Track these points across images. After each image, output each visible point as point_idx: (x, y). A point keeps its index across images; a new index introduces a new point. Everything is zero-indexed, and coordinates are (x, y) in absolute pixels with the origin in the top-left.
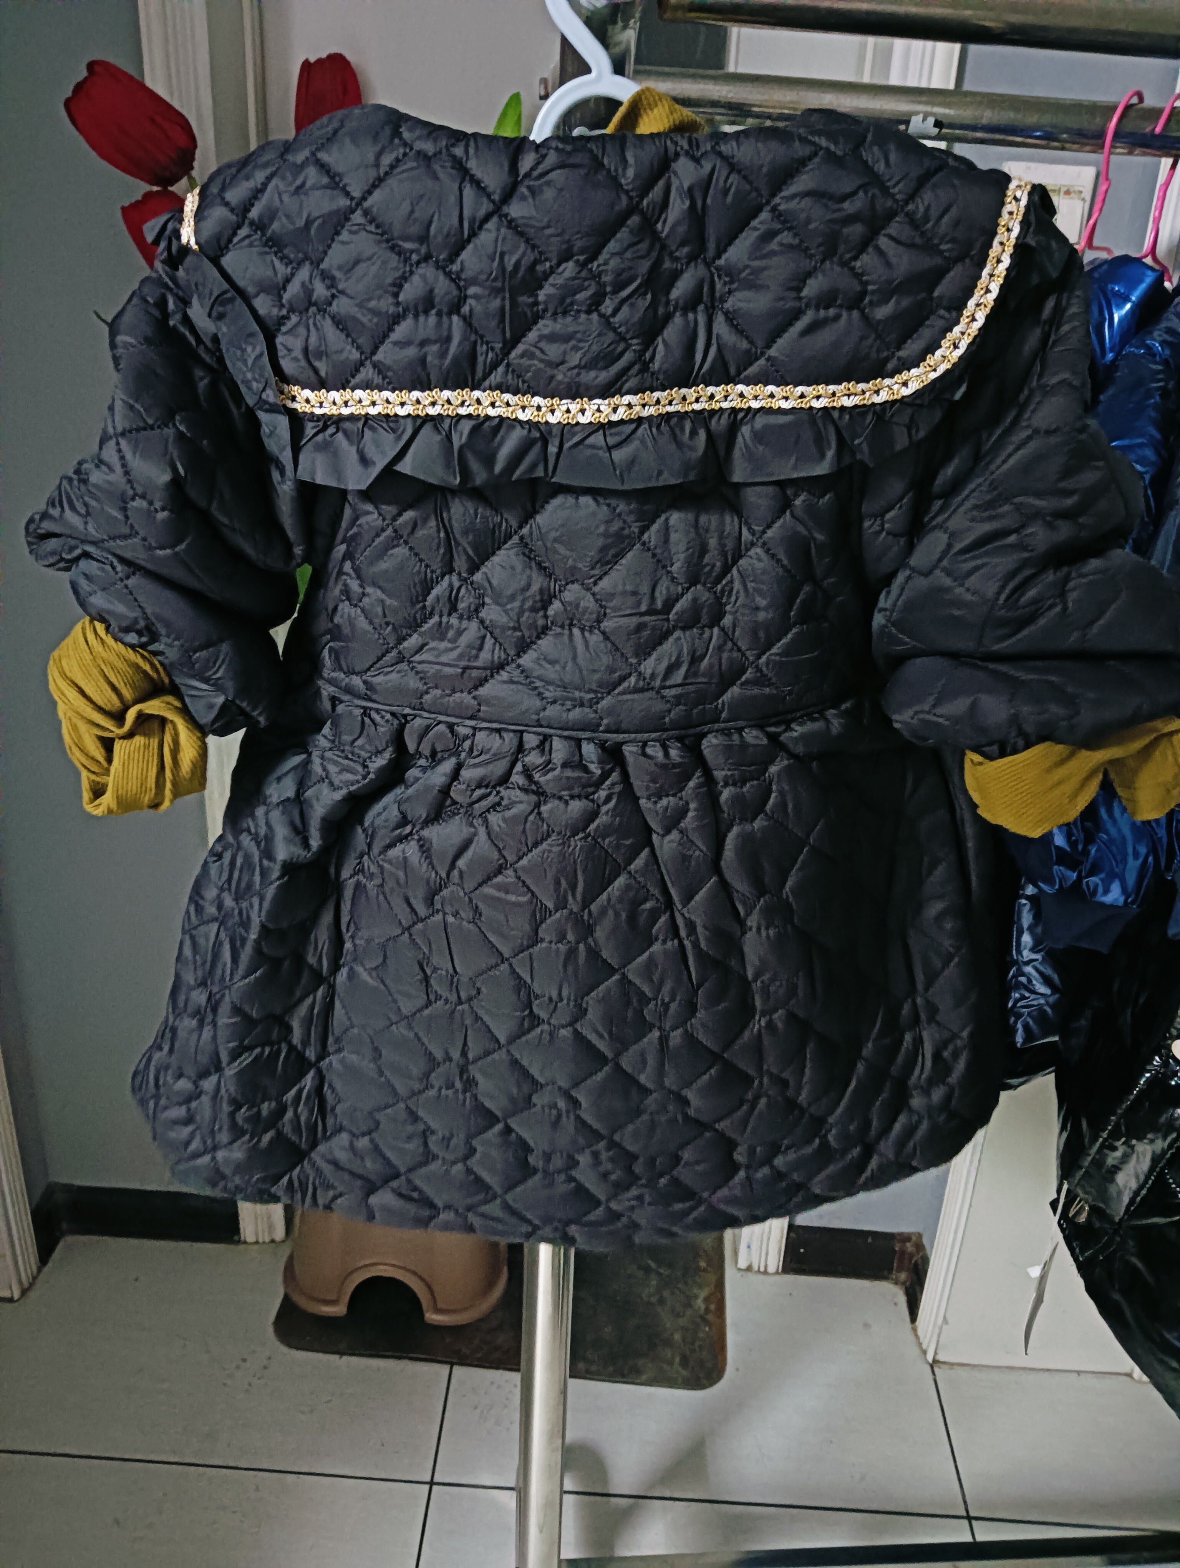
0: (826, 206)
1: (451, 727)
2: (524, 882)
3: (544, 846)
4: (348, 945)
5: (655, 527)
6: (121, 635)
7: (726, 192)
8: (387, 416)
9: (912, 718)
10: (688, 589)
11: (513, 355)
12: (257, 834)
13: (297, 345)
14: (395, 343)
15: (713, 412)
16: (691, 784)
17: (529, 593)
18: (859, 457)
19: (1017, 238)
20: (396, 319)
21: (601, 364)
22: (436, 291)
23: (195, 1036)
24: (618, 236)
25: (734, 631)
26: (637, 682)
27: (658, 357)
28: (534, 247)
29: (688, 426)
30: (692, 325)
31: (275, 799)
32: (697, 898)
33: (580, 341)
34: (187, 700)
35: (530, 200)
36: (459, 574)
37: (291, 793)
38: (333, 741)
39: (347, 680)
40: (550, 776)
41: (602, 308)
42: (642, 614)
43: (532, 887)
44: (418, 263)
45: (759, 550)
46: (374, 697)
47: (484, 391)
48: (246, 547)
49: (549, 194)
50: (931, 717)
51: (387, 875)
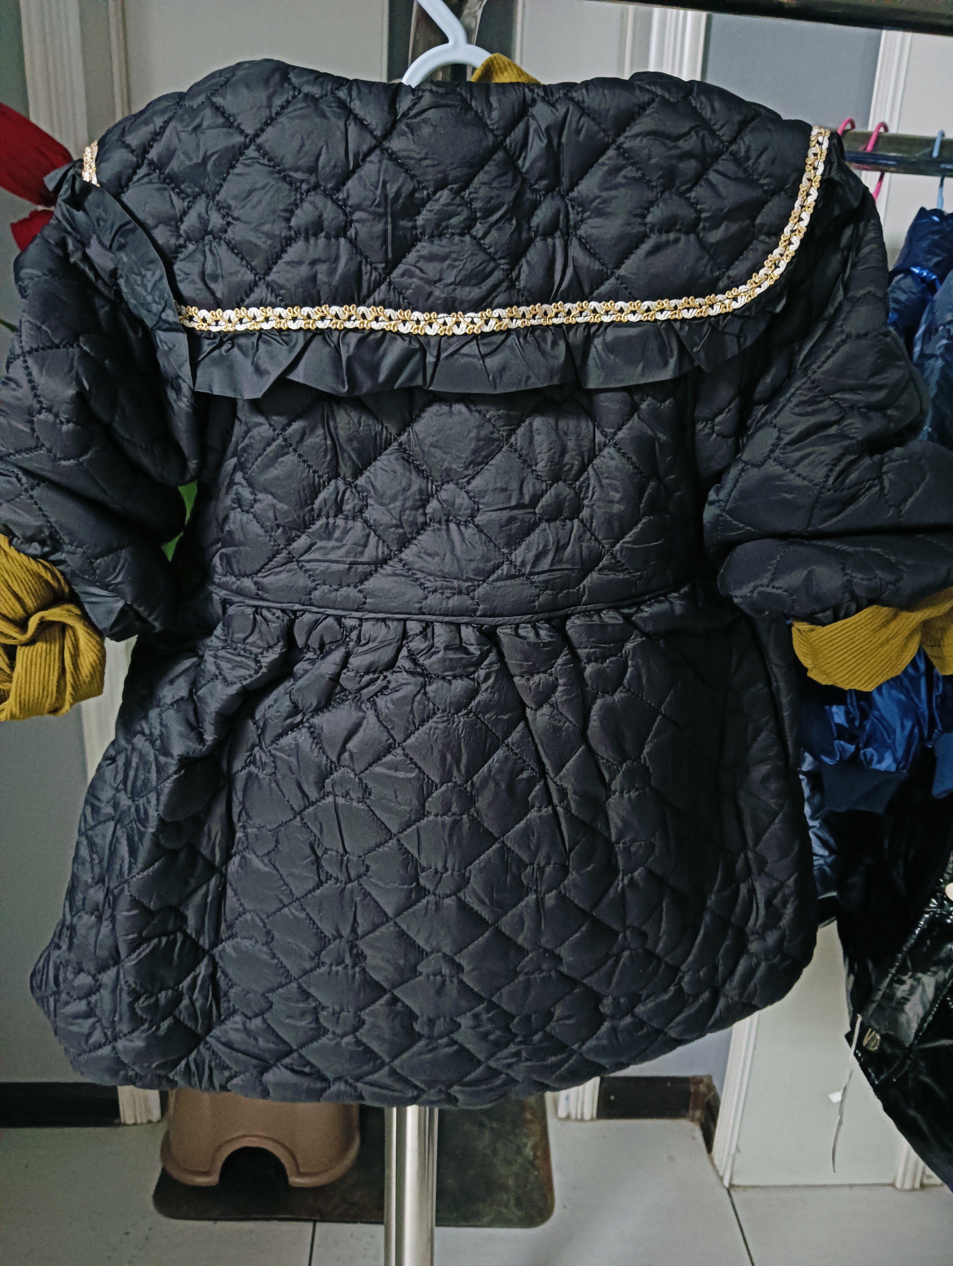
0: (664, 144)
1: (338, 619)
2: (411, 759)
3: (431, 723)
4: (239, 835)
5: (520, 431)
6: (24, 547)
7: (578, 132)
8: (280, 330)
9: (752, 592)
10: (551, 485)
11: (395, 274)
12: (151, 734)
13: (194, 270)
14: (288, 263)
15: (570, 326)
16: (560, 661)
17: (409, 493)
18: (696, 364)
19: (822, 175)
20: (289, 241)
21: (473, 282)
22: (325, 216)
23: (93, 932)
24: (486, 168)
25: (591, 523)
26: (509, 570)
27: (523, 276)
28: (413, 177)
29: (550, 337)
30: (550, 248)
31: (169, 700)
32: (568, 765)
33: (456, 260)
34: (86, 606)
35: (410, 135)
36: (344, 479)
37: (184, 693)
38: (226, 641)
39: (238, 583)
40: (434, 658)
41: (474, 232)
42: (512, 508)
43: (420, 764)
44: (308, 191)
45: (611, 450)
46: (266, 596)
47: (369, 306)
48: (146, 461)
49: (426, 130)
50: (769, 590)
51: (279, 763)
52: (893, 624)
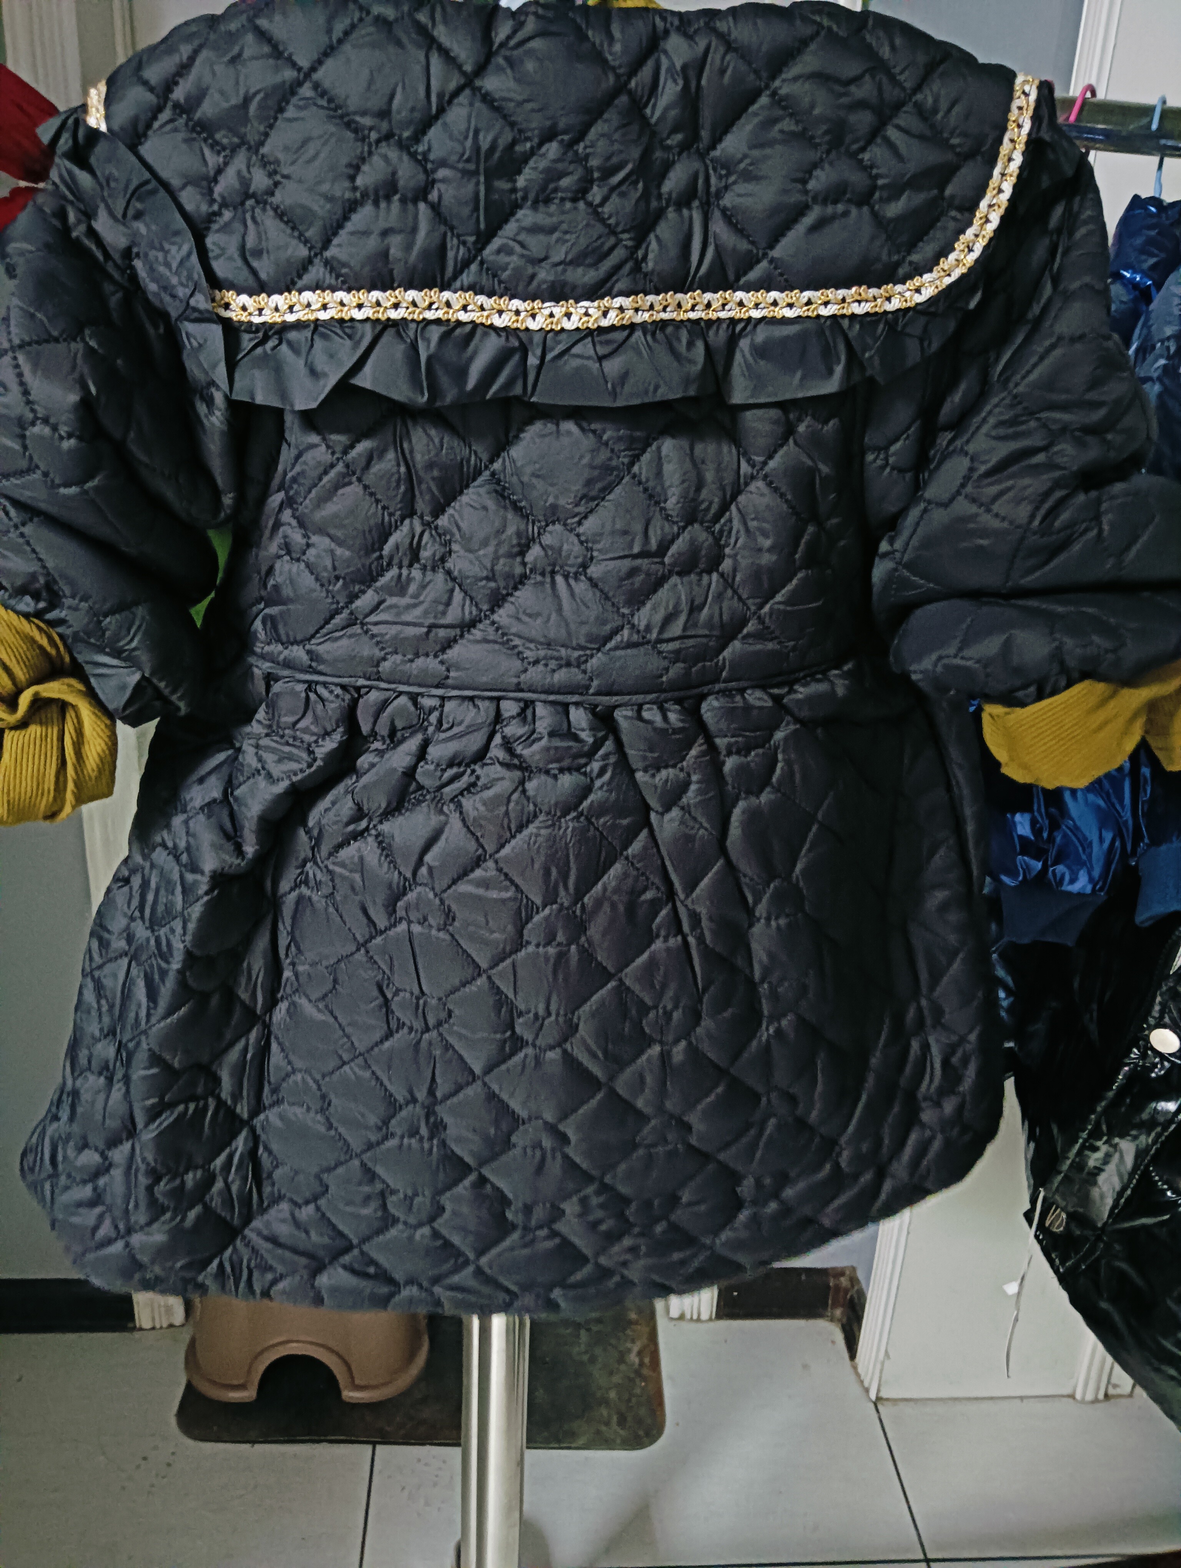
0: (831, 90)
1: (414, 698)
2: (506, 875)
3: (532, 829)
4: (287, 974)
5: (646, 457)
6: (12, 602)
7: (723, 72)
8: (341, 321)
9: (935, 665)
10: (684, 528)
11: (487, 252)
12: (175, 846)
13: (232, 244)
14: (352, 233)
15: (710, 323)
16: (693, 752)
17: (504, 537)
18: (869, 373)
19: (1029, 135)
20: (352, 207)
21: (589, 261)
22: (400, 173)
23: (102, 1097)
24: (606, 116)
25: (734, 577)
26: (631, 635)
27: (651, 256)
28: (512, 125)
29: (684, 335)
30: (686, 221)
31: (198, 803)
32: (702, 884)
33: (566, 232)
34: (93, 680)
35: (509, 71)
36: (421, 517)
37: (216, 794)
38: (270, 727)
39: (286, 652)
40: (536, 747)
41: (589, 197)
42: (635, 557)
43: (518, 880)
44: (378, 141)
45: (760, 484)
46: (321, 668)
47: (455, 292)
48: (169, 494)
49: (530, 66)
50: (958, 661)
51: (337, 881)
52: (1112, 704)
